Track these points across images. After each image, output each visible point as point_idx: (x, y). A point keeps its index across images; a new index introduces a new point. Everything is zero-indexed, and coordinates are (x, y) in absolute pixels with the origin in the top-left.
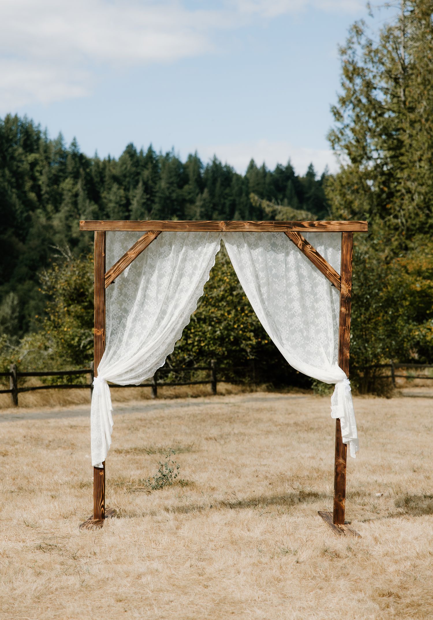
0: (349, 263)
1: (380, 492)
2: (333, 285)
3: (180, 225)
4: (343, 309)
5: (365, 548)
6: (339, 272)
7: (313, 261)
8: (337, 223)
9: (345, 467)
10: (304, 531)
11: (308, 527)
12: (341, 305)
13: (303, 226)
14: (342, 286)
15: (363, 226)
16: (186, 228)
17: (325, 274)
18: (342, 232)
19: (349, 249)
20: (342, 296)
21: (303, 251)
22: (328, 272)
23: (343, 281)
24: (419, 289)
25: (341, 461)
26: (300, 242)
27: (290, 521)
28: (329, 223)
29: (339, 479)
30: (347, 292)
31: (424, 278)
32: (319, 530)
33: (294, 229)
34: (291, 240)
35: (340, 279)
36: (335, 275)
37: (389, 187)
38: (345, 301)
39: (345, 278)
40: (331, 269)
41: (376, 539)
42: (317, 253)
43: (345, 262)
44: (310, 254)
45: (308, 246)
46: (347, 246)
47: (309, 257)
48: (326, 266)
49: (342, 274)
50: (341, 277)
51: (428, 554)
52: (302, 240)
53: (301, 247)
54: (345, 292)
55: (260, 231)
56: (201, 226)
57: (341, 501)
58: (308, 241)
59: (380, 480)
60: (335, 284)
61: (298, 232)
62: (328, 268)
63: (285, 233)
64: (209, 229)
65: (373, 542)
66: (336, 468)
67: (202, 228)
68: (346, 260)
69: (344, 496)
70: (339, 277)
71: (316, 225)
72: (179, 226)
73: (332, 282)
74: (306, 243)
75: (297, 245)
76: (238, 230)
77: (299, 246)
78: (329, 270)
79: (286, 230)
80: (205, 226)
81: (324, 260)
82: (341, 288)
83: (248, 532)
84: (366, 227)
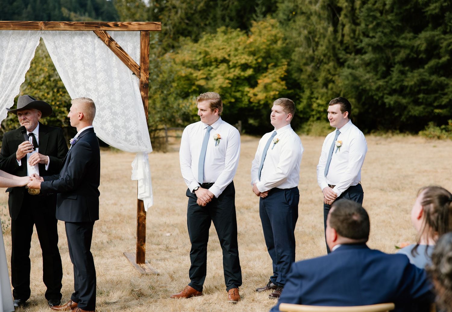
0: (146, 56)
1: (169, 232)
2: (134, 74)
3: (5, 24)
4: (143, 93)
5: (163, 285)
6: (138, 63)
7: (118, 55)
8: (137, 24)
9: (145, 219)
10: (113, 271)
11: (116, 267)
12: (141, 90)
13: (109, 26)
14: (141, 74)
15: (157, 26)
16: (10, 27)
17: (127, 65)
18: (141, 31)
19: (147, 44)
20: (142, 83)
21: (109, 46)
22: (129, 64)
23: (142, 71)
24: (183, 75)
25: (142, 214)
26: (107, 39)
27: (102, 262)
28: (130, 24)
29: (140, 228)
30: (146, 79)
31: (187, 67)
32: (125, 270)
33: (101, 28)
34: (99, 37)
35: (140, 69)
36: (135, 66)
37: (160, 4)
38: (143, 87)
39: (143, 68)
40: (132, 61)
41: (171, 277)
42: (120, 48)
43: (143, 55)
44: (115, 49)
45: (113, 42)
46: (145, 42)
47: (114, 51)
48: (128, 59)
49: (141, 65)
50: (140, 68)
51: (215, 288)
52: (108, 38)
53: (107, 43)
54: (143, 80)
55: (73, 29)
56: (23, 26)
57: (142, 245)
58: (113, 38)
59: (168, 222)
60: (136, 73)
61: (105, 31)
62: (129, 60)
63: (94, 31)
64: (30, 28)
65: (170, 280)
66: (138, 220)
67: (24, 27)
68: (144, 53)
69: (144, 241)
70: (139, 68)
71: (119, 25)
72: (5, 26)
73: (133, 71)
74: (111, 40)
75: (104, 41)
76: (55, 29)
77: (105, 42)
78: (131, 62)
79: (95, 29)
80: (26, 26)
81: (126, 54)
82: (140, 76)
83: (68, 275)
84: (160, 27)
